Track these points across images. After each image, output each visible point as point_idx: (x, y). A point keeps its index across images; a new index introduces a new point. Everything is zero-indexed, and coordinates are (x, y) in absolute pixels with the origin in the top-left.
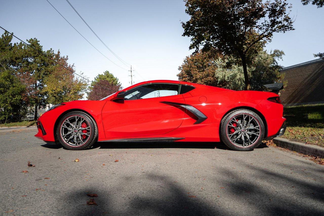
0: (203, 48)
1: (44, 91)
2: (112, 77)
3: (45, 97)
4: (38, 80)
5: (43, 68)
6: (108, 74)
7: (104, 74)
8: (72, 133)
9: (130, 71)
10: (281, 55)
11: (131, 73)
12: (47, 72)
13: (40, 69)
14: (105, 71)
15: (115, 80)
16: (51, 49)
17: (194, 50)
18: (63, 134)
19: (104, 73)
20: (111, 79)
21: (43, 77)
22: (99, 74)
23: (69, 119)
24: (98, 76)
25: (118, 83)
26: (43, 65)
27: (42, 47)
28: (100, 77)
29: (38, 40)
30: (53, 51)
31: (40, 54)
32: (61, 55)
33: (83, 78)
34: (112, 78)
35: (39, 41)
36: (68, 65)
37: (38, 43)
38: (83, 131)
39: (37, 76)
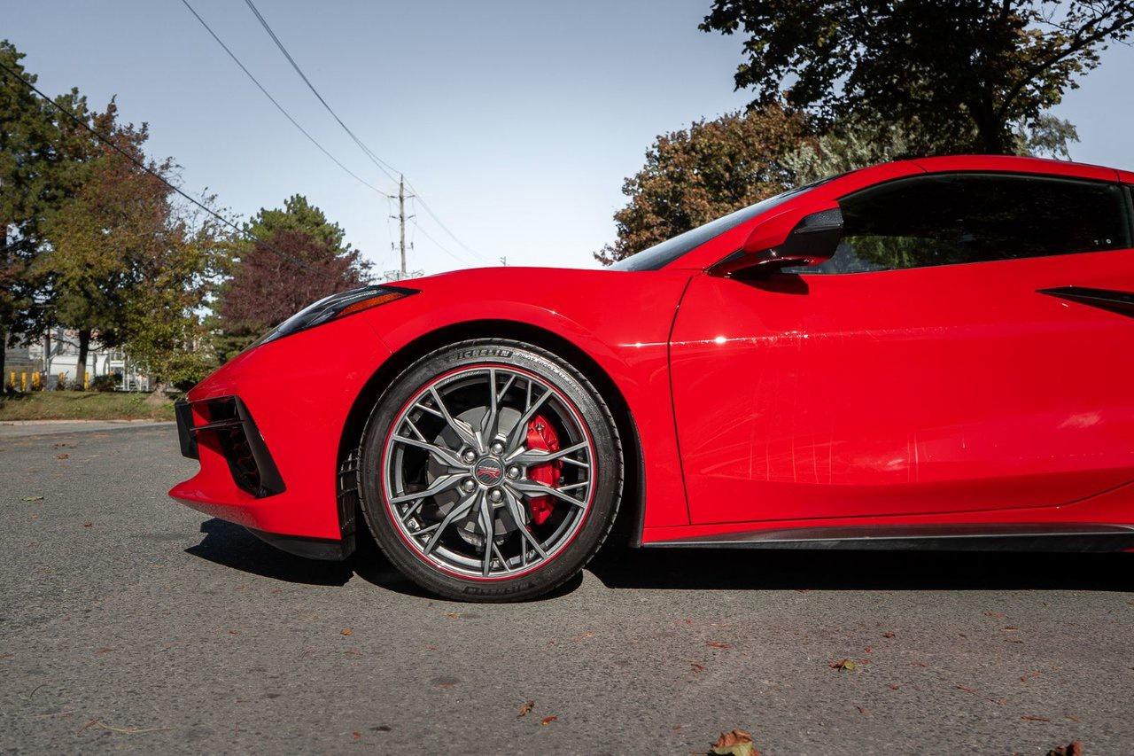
0: (798, 83)
1: (37, 270)
2: (317, 219)
3: (41, 298)
4: (15, 221)
5: (38, 168)
6: (300, 209)
7: (284, 210)
8: (463, 481)
9: (397, 195)
10: (1061, 140)
11: (402, 208)
12: (53, 190)
13: (24, 175)
14: (292, 197)
15: (331, 233)
16: (75, 91)
17: (753, 92)
18: (400, 489)
19: (286, 202)
20: (316, 232)
21: (37, 210)
22: (262, 209)
23: (440, 391)
24: (258, 216)
25: (341, 248)
26: (37, 159)
27: (35, 78)
28: (268, 219)
29: (18, 51)
30: (85, 98)
31: (26, 111)
32: (120, 122)
33: (217, 216)
34: (318, 225)
35: (24, 55)
36: (146, 163)
37: (19, 62)
38: (533, 471)
39: (11, 206)
